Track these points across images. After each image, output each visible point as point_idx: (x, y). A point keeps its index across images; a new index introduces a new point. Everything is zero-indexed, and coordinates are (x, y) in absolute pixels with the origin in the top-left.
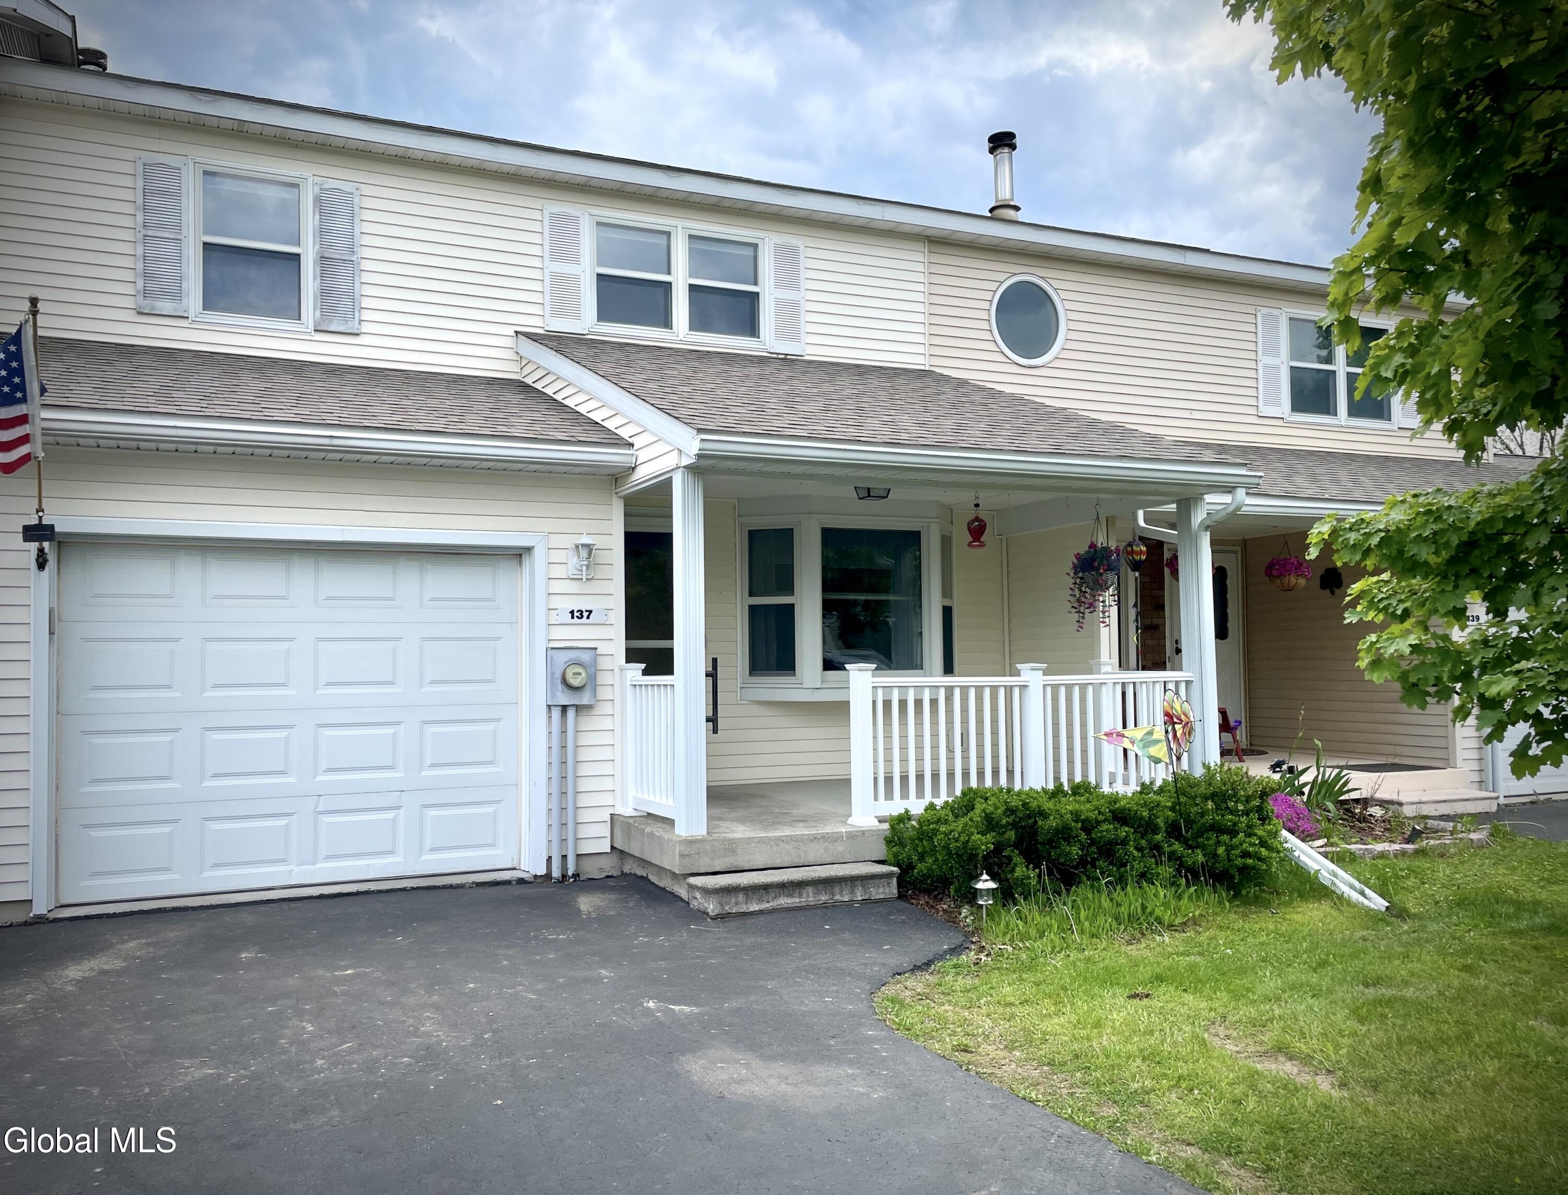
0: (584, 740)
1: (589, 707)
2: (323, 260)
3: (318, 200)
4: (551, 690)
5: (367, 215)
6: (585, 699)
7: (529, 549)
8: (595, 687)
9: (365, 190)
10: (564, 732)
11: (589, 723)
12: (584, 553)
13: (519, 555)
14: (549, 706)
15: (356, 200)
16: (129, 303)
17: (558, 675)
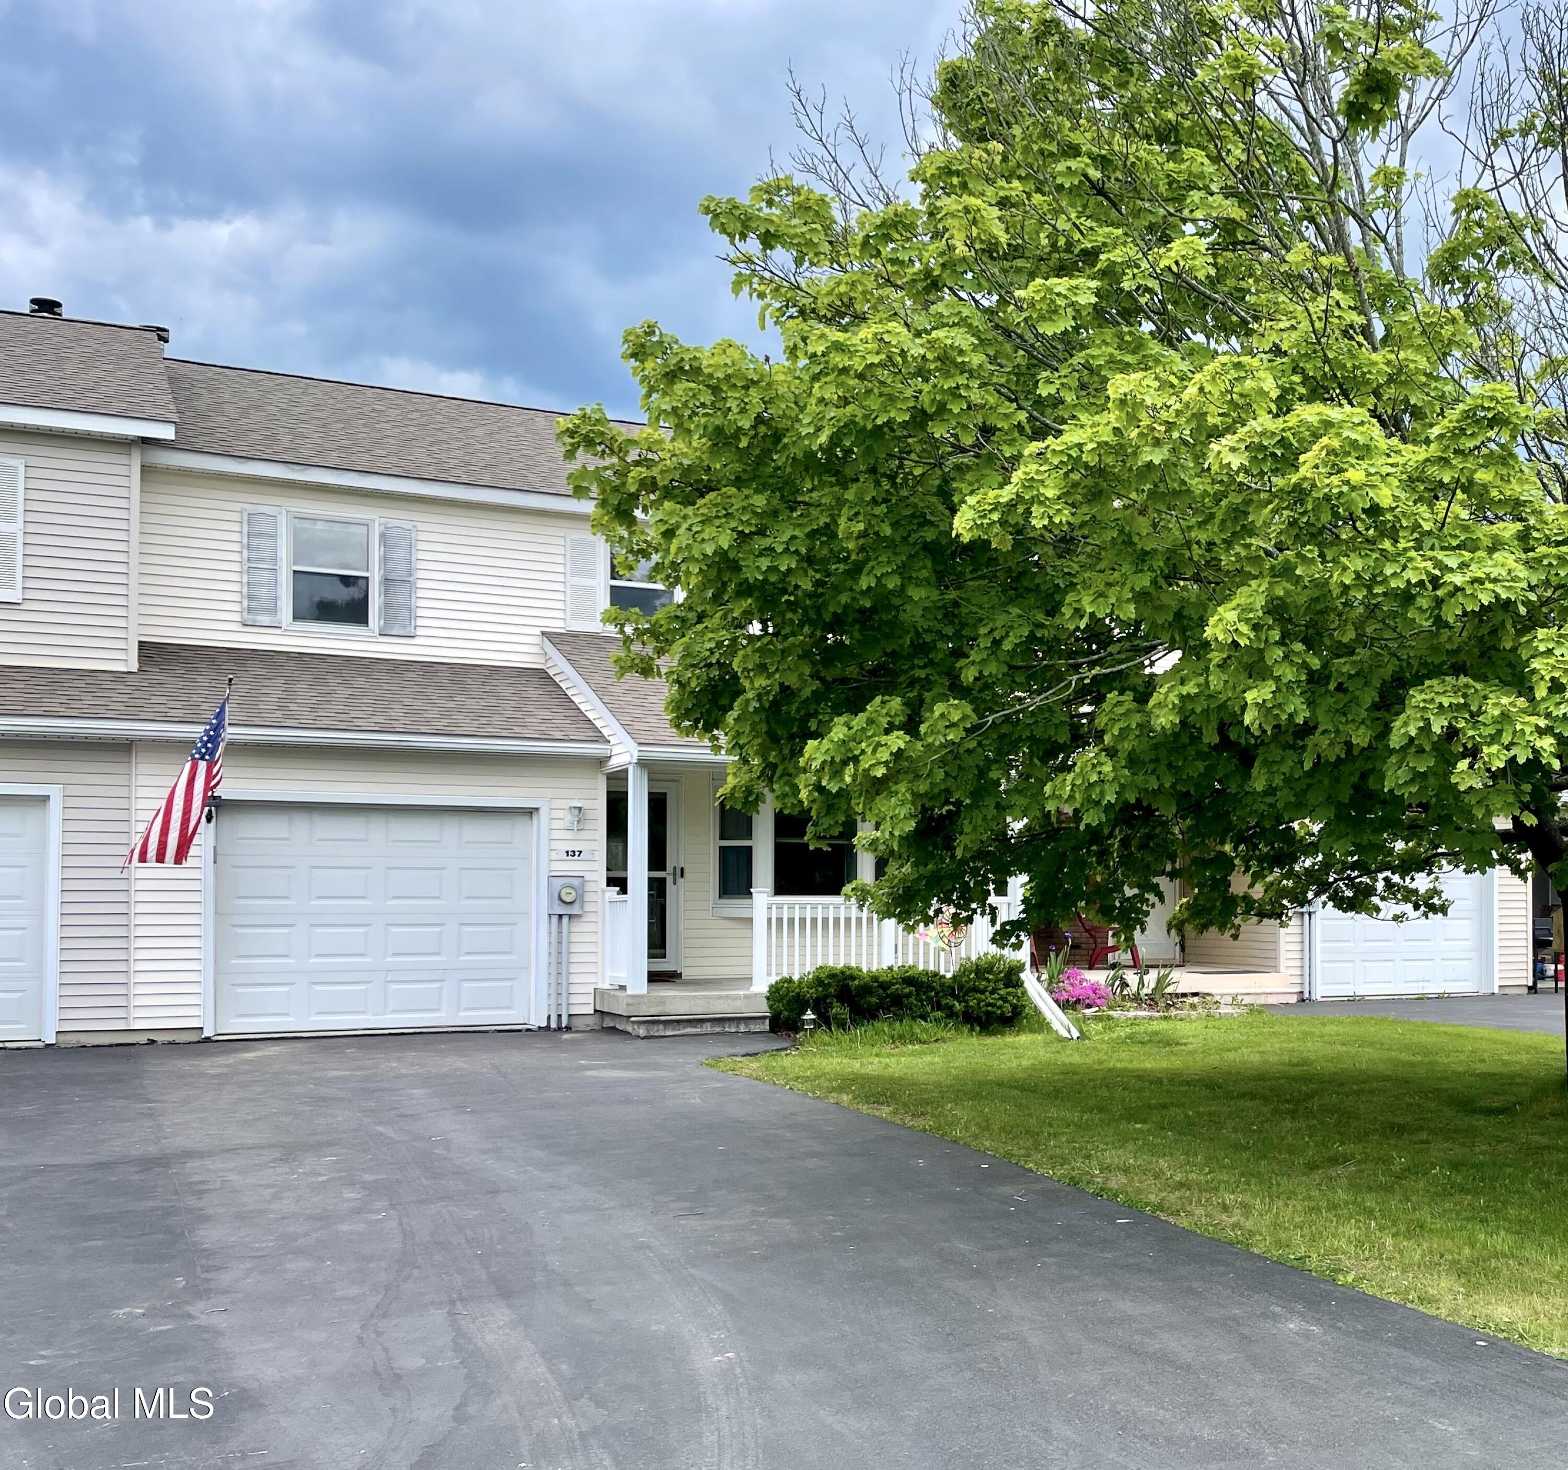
0: (574, 938)
1: (579, 916)
2: (387, 581)
3: (383, 536)
4: (551, 904)
5: (421, 546)
6: (575, 910)
7: (537, 809)
8: (583, 902)
9: (421, 526)
10: (560, 932)
11: (577, 927)
12: (576, 812)
13: (530, 812)
14: (550, 915)
15: (413, 535)
16: (237, 617)
17: (556, 894)
